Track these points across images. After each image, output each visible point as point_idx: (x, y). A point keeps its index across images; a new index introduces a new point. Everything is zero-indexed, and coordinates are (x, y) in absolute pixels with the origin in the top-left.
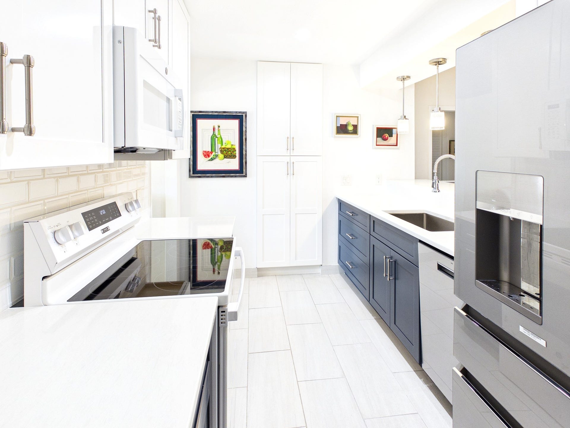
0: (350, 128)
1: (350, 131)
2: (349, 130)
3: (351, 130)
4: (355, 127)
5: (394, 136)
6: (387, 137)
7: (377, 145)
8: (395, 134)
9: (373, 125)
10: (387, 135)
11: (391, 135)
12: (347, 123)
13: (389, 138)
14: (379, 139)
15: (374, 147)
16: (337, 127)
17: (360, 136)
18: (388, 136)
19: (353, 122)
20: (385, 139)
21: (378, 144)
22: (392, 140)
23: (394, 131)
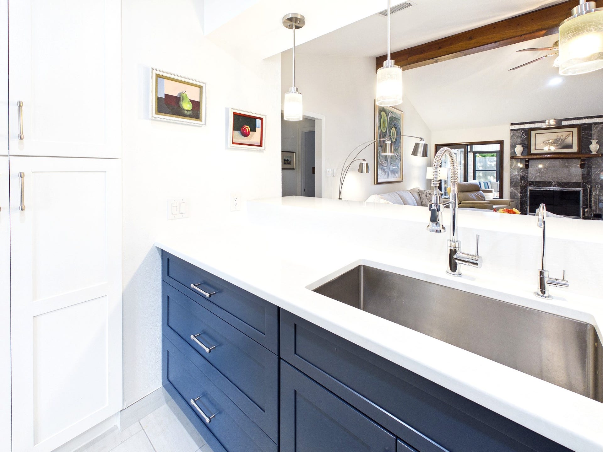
0: (187, 106)
1: (186, 112)
2: (185, 110)
3: (187, 110)
4: (196, 105)
5: (258, 130)
6: (248, 131)
7: (233, 143)
8: (259, 127)
9: (227, 109)
10: (248, 129)
11: (253, 129)
12: (180, 94)
13: (251, 133)
14: (237, 133)
15: (229, 147)
16: (159, 99)
17: (205, 124)
18: (250, 131)
19: (192, 94)
20: (246, 135)
21: (235, 141)
22: (255, 137)
23: (258, 122)
